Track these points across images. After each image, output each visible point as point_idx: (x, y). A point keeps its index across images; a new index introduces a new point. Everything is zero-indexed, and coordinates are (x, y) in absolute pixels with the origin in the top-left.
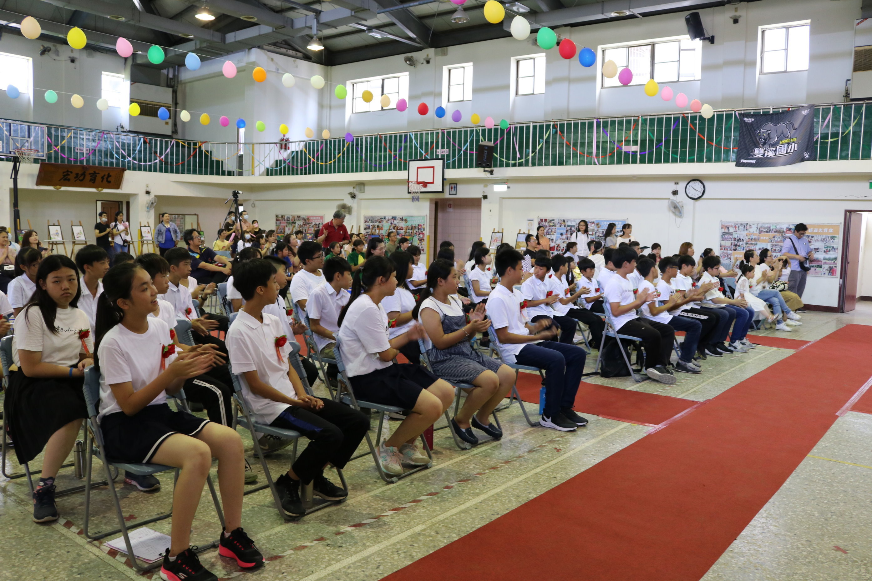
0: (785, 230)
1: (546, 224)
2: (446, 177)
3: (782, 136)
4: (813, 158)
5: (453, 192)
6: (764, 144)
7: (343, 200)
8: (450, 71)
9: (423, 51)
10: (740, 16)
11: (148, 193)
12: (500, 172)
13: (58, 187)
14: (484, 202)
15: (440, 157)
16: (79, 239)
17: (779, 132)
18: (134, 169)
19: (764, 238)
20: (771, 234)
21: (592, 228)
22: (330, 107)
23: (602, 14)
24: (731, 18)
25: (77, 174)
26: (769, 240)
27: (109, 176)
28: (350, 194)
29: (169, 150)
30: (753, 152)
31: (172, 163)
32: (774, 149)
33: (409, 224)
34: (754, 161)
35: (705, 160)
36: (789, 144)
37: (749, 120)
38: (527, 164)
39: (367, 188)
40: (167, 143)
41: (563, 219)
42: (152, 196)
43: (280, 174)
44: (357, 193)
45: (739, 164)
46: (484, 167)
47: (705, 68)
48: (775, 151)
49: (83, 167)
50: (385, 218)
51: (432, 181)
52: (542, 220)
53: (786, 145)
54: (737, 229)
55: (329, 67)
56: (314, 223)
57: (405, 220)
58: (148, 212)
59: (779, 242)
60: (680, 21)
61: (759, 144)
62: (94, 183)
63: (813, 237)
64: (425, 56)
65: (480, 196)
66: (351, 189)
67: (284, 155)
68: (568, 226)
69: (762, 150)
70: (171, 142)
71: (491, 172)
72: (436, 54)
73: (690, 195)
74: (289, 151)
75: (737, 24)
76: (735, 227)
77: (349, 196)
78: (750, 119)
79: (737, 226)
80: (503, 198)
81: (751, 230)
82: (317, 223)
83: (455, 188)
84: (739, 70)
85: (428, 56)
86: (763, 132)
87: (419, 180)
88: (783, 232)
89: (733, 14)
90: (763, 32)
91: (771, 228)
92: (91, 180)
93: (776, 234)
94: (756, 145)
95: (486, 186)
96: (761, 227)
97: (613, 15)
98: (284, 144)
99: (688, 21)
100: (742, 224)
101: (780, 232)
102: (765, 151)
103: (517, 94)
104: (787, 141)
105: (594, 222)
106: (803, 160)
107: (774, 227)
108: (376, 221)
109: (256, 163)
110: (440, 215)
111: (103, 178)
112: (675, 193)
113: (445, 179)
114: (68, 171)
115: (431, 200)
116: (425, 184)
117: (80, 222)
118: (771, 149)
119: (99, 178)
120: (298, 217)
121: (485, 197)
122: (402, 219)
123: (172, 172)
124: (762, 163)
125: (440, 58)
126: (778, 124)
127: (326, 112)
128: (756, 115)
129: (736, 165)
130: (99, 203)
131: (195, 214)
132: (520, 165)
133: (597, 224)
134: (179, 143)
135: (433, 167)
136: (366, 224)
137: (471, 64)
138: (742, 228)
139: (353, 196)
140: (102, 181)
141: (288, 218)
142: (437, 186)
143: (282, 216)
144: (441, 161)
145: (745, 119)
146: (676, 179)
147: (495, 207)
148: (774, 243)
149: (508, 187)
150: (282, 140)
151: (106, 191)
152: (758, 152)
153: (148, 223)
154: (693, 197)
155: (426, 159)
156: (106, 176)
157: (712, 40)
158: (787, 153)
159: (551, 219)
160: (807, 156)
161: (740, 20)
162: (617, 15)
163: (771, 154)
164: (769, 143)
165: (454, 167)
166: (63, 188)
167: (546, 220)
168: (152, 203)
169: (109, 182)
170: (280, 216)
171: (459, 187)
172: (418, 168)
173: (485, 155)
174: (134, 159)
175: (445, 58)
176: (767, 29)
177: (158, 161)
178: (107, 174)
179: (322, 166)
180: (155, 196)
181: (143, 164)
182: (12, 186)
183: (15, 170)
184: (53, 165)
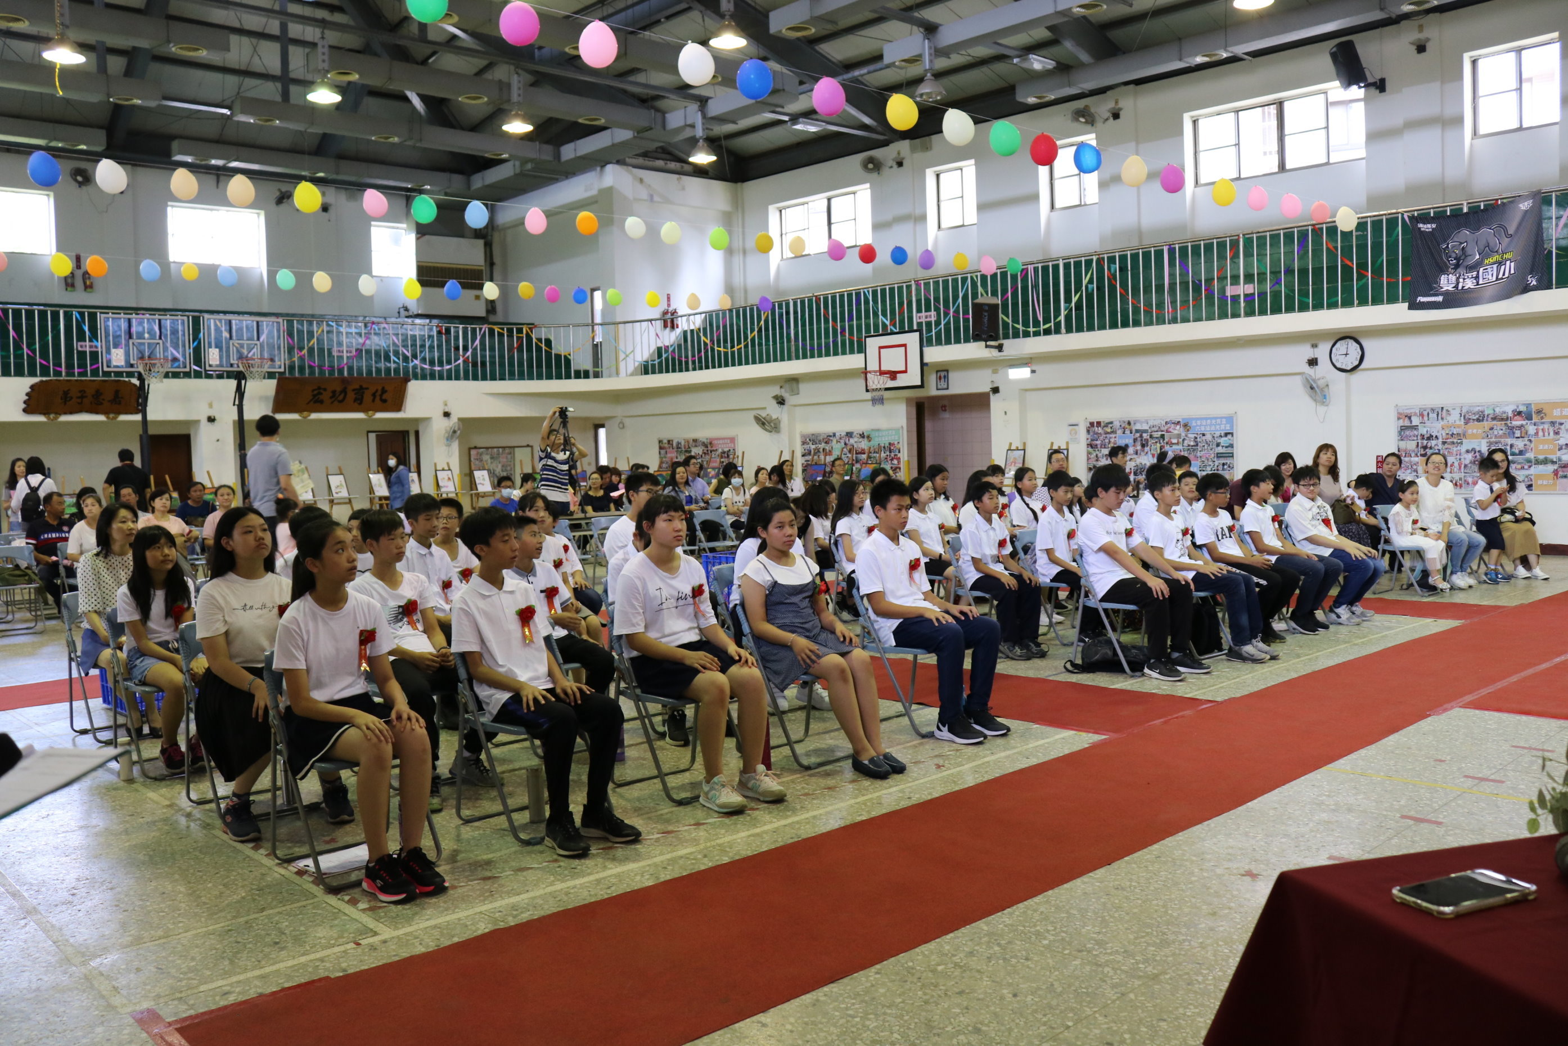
0: (1510, 414)
1: (1100, 430)
2: (926, 360)
3: (1487, 251)
4: (1545, 284)
5: (943, 384)
6: (1457, 266)
7: (765, 408)
8: (938, 176)
9: (892, 146)
10: (1428, 40)
11: (447, 414)
12: (1014, 347)
13: (305, 414)
14: (994, 399)
15: (915, 328)
16: (340, 495)
17: (1482, 243)
18: (424, 377)
19: (1475, 431)
20: (1487, 424)
21: (1176, 432)
22: (745, 252)
23: (1180, 60)
24: (1412, 44)
25: (334, 392)
26: (1484, 435)
27: (384, 391)
28: (776, 397)
29: (477, 342)
30: (1438, 282)
31: (483, 364)
32: (1475, 274)
33: (875, 443)
34: (1440, 299)
35: (1356, 302)
36: (1500, 264)
37: (1427, 227)
38: (1058, 331)
39: (803, 387)
40: (474, 331)
41: (1126, 420)
42: (454, 419)
43: (661, 372)
44: (786, 395)
45: (1413, 306)
46: (986, 341)
47: (1373, 136)
48: (1477, 277)
49: (344, 381)
50: (834, 435)
51: (904, 369)
52: (1092, 424)
53: (1495, 266)
54: (1426, 418)
55: (739, 184)
56: (720, 450)
57: (868, 437)
58: (449, 445)
59: (1501, 437)
60: (1322, 59)
61: (1448, 268)
62: (360, 404)
63: (1561, 424)
64: (894, 155)
65: (986, 388)
66: (776, 390)
67: (670, 338)
68: (1137, 431)
69: (1453, 278)
70: (481, 329)
71: (1000, 348)
72: (913, 150)
73: (1339, 365)
74: (678, 331)
75: (1423, 54)
76: (1422, 415)
77: (774, 402)
78: (1429, 226)
79: (1425, 413)
80: (1025, 390)
81: (1449, 418)
82: (726, 450)
83: (946, 377)
84: (1431, 136)
85: (899, 153)
86: (1453, 247)
87: (883, 368)
88: (1507, 419)
89: (1415, 36)
90: (1474, 62)
91: (1486, 413)
92: (355, 400)
93: (1495, 422)
94: (1443, 270)
95: (995, 372)
96: (1468, 412)
97: (1199, 60)
98: (669, 320)
99: (1334, 56)
100: (1433, 410)
101: (1502, 419)
102: (1458, 279)
103: (1052, 207)
104: (1496, 258)
105: (1179, 422)
106: (1526, 289)
107: (1491, 412)
108: (820, 442)
109: (622, 356)
110: (928, 425)
111: (374, 395)
112: (1313, 362)
113: (927, 364)
114: (319, 388)
115: (908, 401)
116: (893, 375)
117: (340, 468)
118: (1470, 275)
119: (367, 397)
120: (695, 441)
121: (996, 390)
122: (862, 436)
123: (484, 378)
124: (1454, 300)
125: (919, 156)
126: (1478, 229)
127: (737, 260)
128: (1440, 217)
129: (1410, 308)
130: (372, 437)
131: (528, 446)
132: (1047, 332)
133: (1185, 425)
134: (493, 330)
135: (905, 345)
136: (805, 446)
137: (972, 162)
138: (1433, 416)
139: (781, 401)
140: (373, 401)
141: (679, 443)
142: (913, 377)
143: (669, 441)
144: (918, 334)
145: (1421, 225)
146: (1313, 338)
147: (1013, 407)
148: (1493, 440)
149: (1033, 372)
150: (665, 313)
151: (379, 415)
152: (1447, 282)
153: (448, 464)
154: (1344, 367)
155: (892, 333)
156: (379, 393)
157: (1381, 86)
158: (1497, 279)
159: (1107, 421)
160: (1534, 283)
161: (1429, 46)
162: (1206, 59)
163: (1469, 284)
164: (1466, 264)
165: (939, 342)
166: (314, 416)
167: (1099, 423)
168: (455, 432)
169: (384, 401)
170: (665, 441)
171: (952, 375)
172: (881, 348)
173: (986, 320)
174: (424, 360)
175: (928, 154)
176: (1480, 57)
177: (461, 361)
178: (380, 388)
179: (726, 354)
180: (460, 419)
181: (437, 368)
182: (236, 418)
183: (240, 392)
184: (296, 379)
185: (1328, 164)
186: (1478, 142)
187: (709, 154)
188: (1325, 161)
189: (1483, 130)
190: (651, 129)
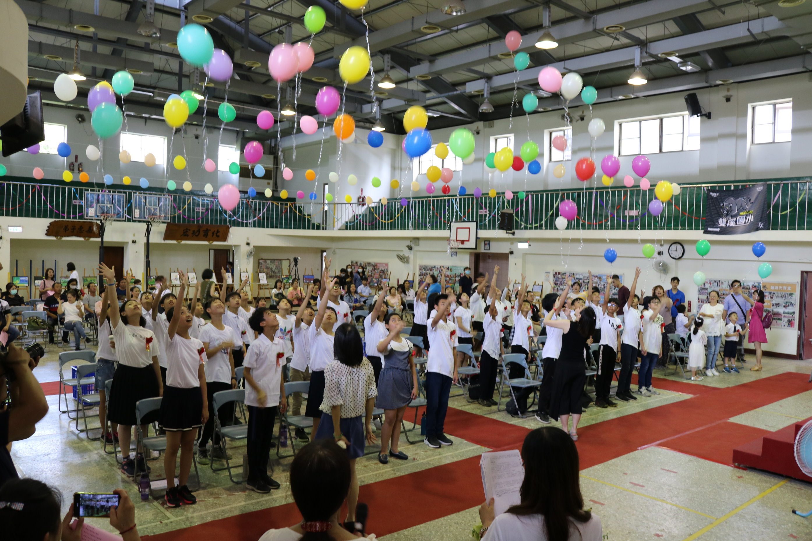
0: (751, 287)
1: (560, 276)
2: (479, 236)
3: (741, 209)
4: (767, 228)
5: (487, 247)
6: (727, 215)
7: (402, 251)
8: (496, 140)
9: (475, 124)
10: (731, 96)
11: (248, 244)
12: (519, 234)
13: (179, 241)
14: (510, 257)
15: (475, 220)
16: (193, 282)
17: (739, 205)
18: (238, 225)
21: (595, 281)
22: (401, 169)
23: (611, 97)
24: (724, 97)
25: (194, 231)
27: (218, 232)
28: (408, 246)
29: (265, 209)
30: (718, 222)
31: (268, 218)
32: (735, 219)
33: (454, 272)
34: (718, 230)
35: (680, 227)
36: (747, 215)
37: (714, 195)
38: (541, 227)
39: (421, 242)
40: (264, 204)
41: (572, 273)
42: (251, 246)
43: (353, 229)
44: (413, 246)
45: (706, 232)
46: (506, 230)
47: (704, 140)
48: (736, 221)
49: (199, 226)
50: (435, 267)
51: (468, 239)
52: (556, 273)
53: (744, 217)
54: (712, 285)
55: (400, 135)
56: (380, 269)
57: (451, 269)
58: (248, 259)
60: (682, 101)
61: (723, 215)
62: (206, 237)
63: (774, 293)
64: (475, 128)
65: (507, 251)
66: (408, 243)
67: (361, 210)
68: (577, 279)
69: (725, 220)
70: (267, 203)
71: (513, 234)
72: (485, 126)
73: (672, 256)
74: (366, 206)
75: (729, 103)
76: (710, 283)
77: (407, 248)
78: (715, 194)
79: (712, 283)
80: (525, 254)
81: (722, 286)
82: (383, 269)
83: (489, 244)
84: (730, 143)
85: (478, 128)
86: (726, 205)
87: (458, 239)
88: (749, 289)
89: (725, 93)
90: (753, 108)
92: (204, 236)
94: (721, 216)
95: (512, 243)
97: (621, 97)
98: (361, 201)
99: (686, 100)
100: (715, 281)
101: (747, 289)
102: (727, 221)
103: (550, 160)
104: (745, 213)
105: (597, 276)
106: (758, 229)
108: (428, 270)
109: (336, 220)
110: (481, 265)
111: (213, 233)
112: (660, 253)
113: (479, 238)
114: (187, 229)
115: (471, 254)
116: (463, 242)
117: (194, 269)
118: (733, 219)
119: (210, 234)
120: (369, 263)
121: (512, 253)
122: (448, 269)
123: (268, 227)
124: (725, 231)
125: (487, 130)
126: (738, 198)
127: (397, 173)
128: (720, 190)
129: (704, 233)
130: (212, 252)
131: (288, 259)
132: (536, 228)
133: (600, 278)
134: (274, 204)
135: (469, 228)
136: (421, 271)
137: (513, 135)
138: (715, 284)
139: (410, 248)
140: (213, 236)
141: (361, 264)
142: (472, 244)
143: (356, 263)
144: (475, 223)
145: (712, 194)
146: (660, 242)
147: (519, 261)
149: (530, 245)
150: (360, 198)
151: (215, 243)
152: (722, 222)
153: (246, 269)
154: (675, 257)
155: (464, 221)
156: (216, 232)
157: (708, 116)
158: (745, 223)
159: (563, 272)
160: (762, 226)
161: (732, 99)
162: (624, 98)
163: (732, 224)
164: (731, 214)
165: (485, 229)
166: (183, 242)
167: (559, 273)
168: (251, 253)
169: (218, 236)
170: (354, 262)
171: (492, 244)
172: (457, 228)
173: (506, 220)
174: (238, 218)
175: (491, 130)
176: (756, 106)
177: (256, 218)
178: (216, 230)
179: (385, 223)
180: (254, 247)
181: (245, 221)
182: (146, 241)
183: (148, 230)
184: (176, 225)
185: (682, 151)
186: (753, 147)
187: (382, 127)
188: (681, 149)
189: (756, 141)
190: (355, 112)
